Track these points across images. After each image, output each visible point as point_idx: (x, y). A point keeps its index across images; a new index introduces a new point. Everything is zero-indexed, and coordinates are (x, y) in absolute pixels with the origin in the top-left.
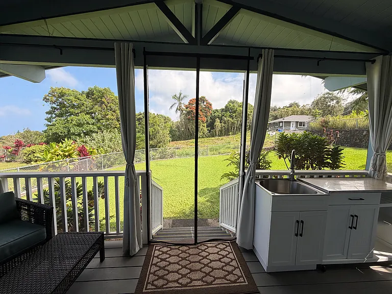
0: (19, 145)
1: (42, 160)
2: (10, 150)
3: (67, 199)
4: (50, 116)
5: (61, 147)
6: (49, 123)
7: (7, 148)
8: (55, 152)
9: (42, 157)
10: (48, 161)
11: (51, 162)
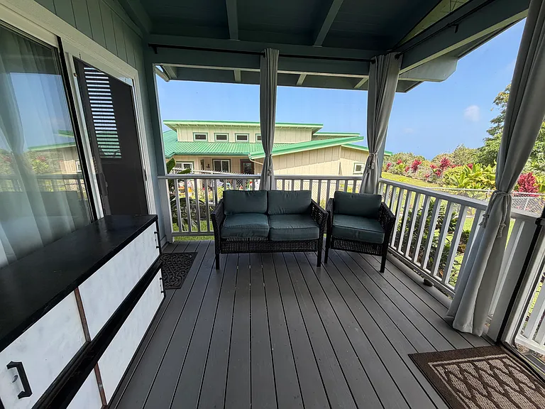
0: (445, 164)
1: (455, 185)
2: (435, 170)
3: (436, 229)
4: (496, 125)
5: (487, 171)
6: (491, 137)
7: (433, 167)
8: (476, 176)
9: (456, 181)
10: (461, 187)
11: (465, 189)
